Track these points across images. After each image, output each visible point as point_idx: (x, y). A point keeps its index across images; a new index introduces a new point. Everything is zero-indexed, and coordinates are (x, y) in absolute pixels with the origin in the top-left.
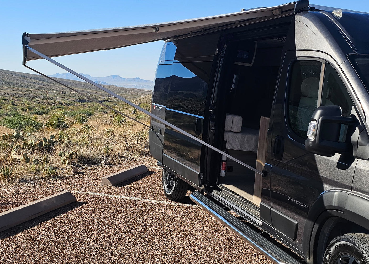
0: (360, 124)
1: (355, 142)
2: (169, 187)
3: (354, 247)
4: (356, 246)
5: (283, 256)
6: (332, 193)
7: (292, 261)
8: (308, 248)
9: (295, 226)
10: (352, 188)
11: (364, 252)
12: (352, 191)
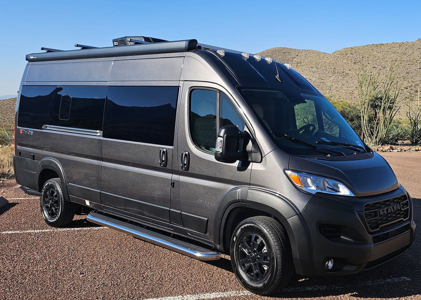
0: (252, 137)
1: (249, 151)
2: (52, 214)
3: (255, 226)
4: (257, 225)
5: (196, 249)
6: (236, 190)
7: (205, 251)
8: (219, 237)
9: (205, 222)
10: (250, 184)
11: (263, 228)
12: (251, 186)
